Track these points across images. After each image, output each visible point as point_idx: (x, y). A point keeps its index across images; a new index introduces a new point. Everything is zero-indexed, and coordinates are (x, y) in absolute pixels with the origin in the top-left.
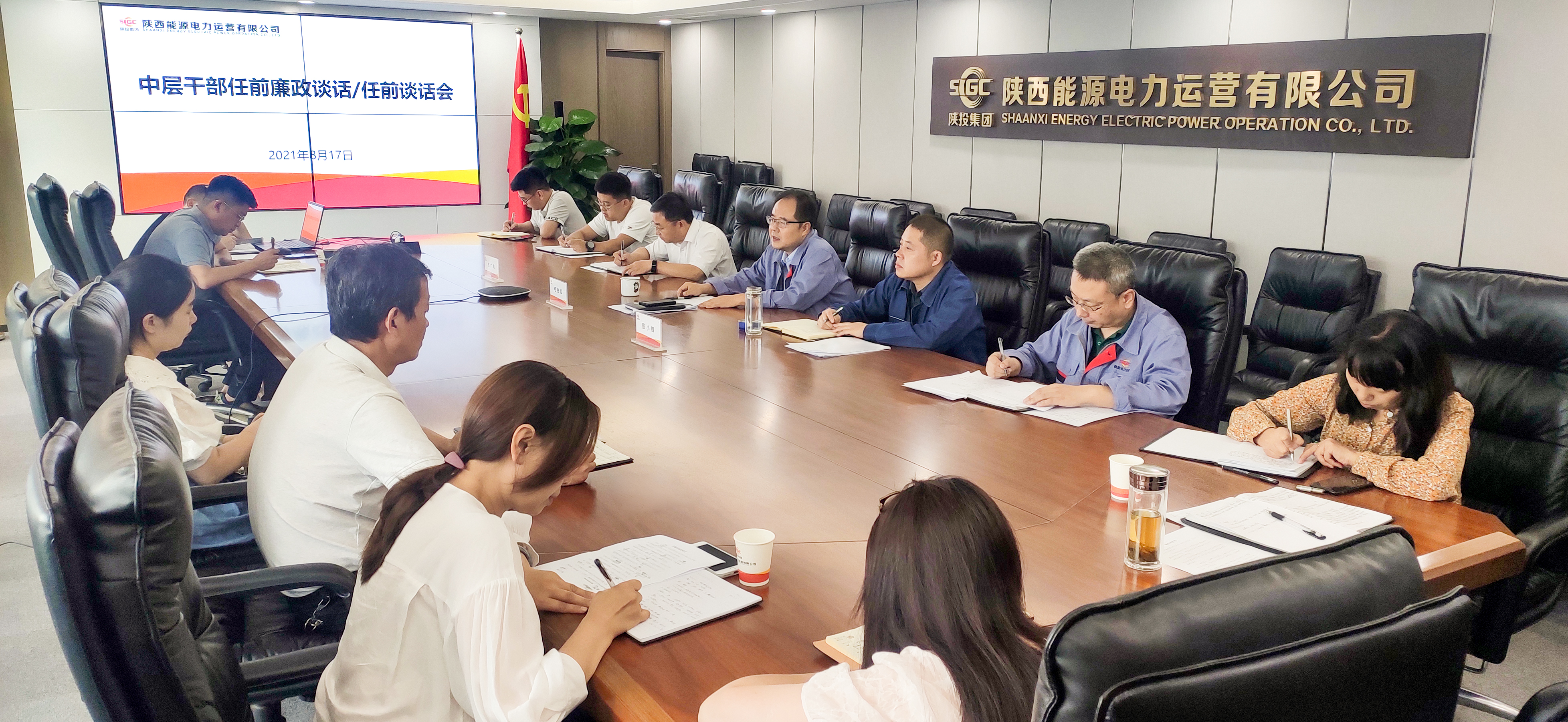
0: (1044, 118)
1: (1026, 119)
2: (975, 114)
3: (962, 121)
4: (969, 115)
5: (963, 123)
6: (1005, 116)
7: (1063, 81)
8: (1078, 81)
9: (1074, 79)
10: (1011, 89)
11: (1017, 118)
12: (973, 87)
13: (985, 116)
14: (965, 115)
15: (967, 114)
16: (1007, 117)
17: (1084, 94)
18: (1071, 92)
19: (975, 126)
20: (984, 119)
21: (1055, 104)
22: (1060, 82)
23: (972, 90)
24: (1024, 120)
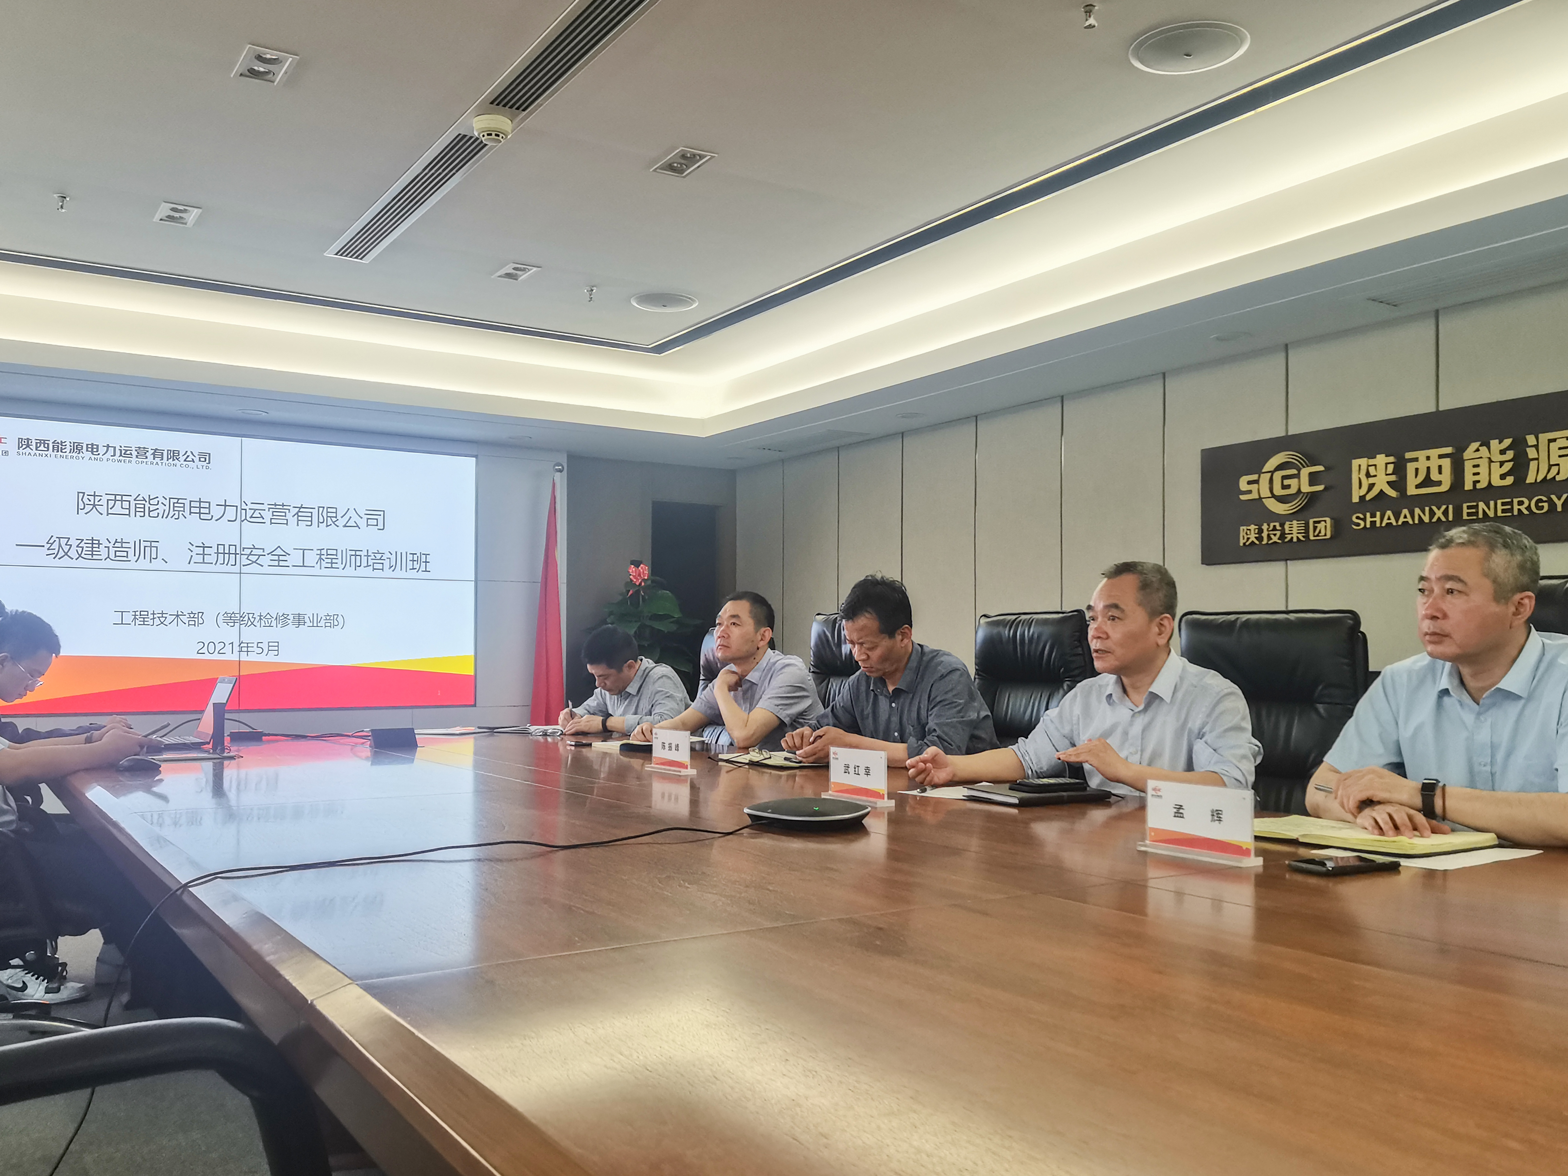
0: (1445, 513)
1: (1405, 517)
2: (1295, 522)
3: (1269, 535)
4: (1282, 525)
5: (1269, 538)
6: (1358, 518)
7: (1484, 449)
8: (1519, 446)
9: (1507, 442)
10: (1368, 475)
11: (1386, 517)
12: (1286, 482)
13: (1315, 522)
14: (1275, 526)
15: (1277, 524)
16: (1364, 520)
17: (1533, 465)
18: (1502, 464)
19: (1295, 540)
20: (1315, 528)
21: (1468, 486)
22: (1478, 450)
23: (1284, 487)
24: (1402, 520)
